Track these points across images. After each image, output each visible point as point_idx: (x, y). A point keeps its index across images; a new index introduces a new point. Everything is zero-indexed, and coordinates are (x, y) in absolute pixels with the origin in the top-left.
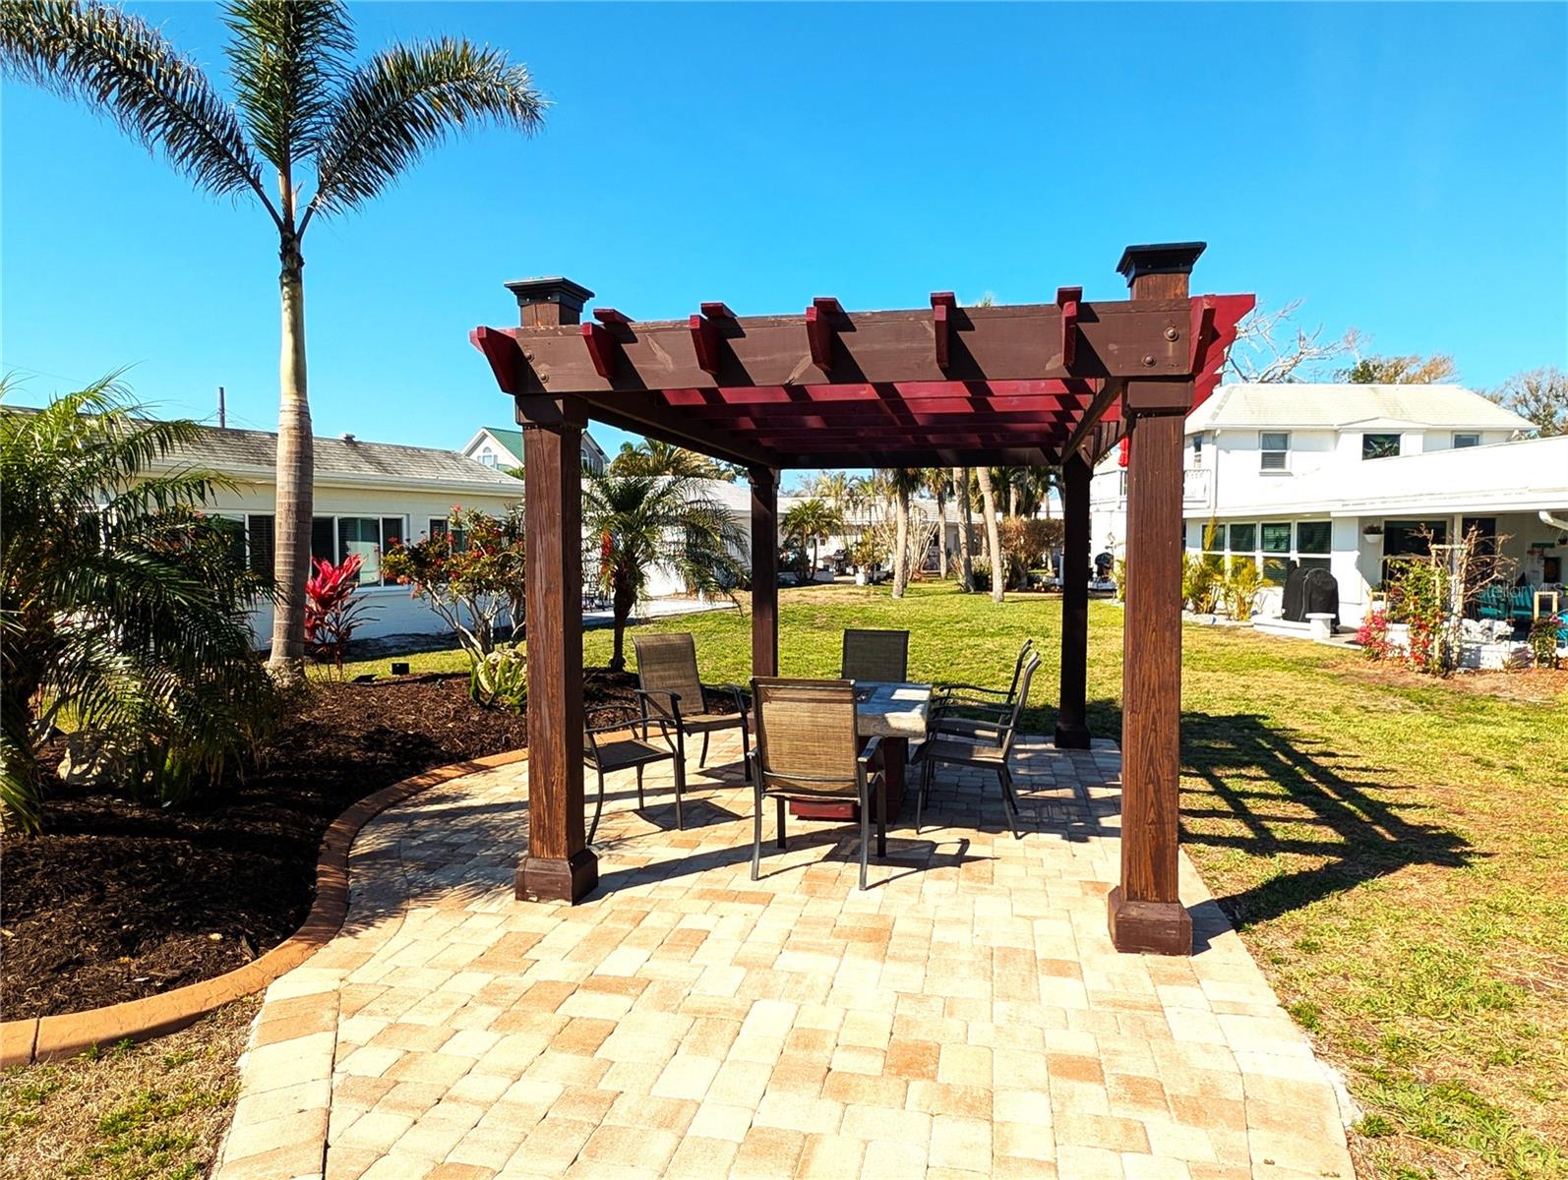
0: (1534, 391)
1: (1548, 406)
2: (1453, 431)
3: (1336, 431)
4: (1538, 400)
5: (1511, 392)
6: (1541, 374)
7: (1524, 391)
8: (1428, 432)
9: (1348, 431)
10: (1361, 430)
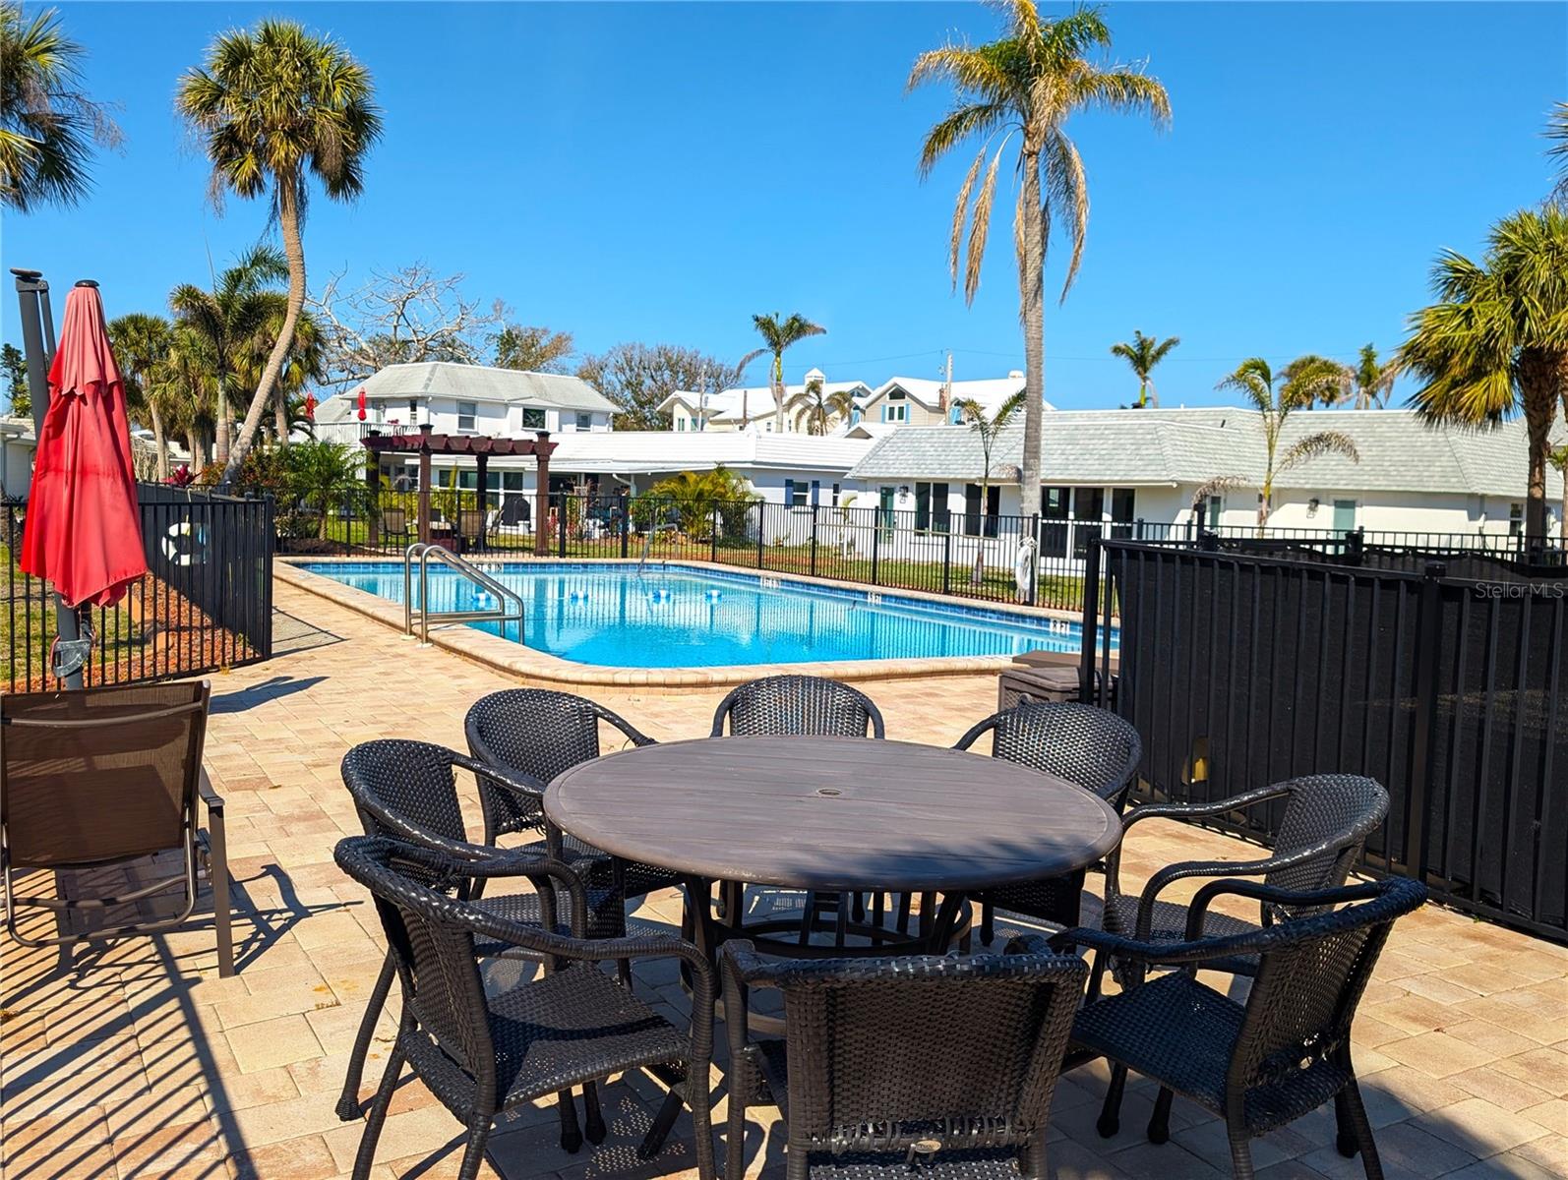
0: (629, 361)
1: (638, 375)
2: (576, 410)
3: (506, 404)
4: (631, 370)
5: (612, 361)
6: (633, 348)
7: (622, 361)
8: (561, 410)
9: (514, 405)
10: (522, 405)
